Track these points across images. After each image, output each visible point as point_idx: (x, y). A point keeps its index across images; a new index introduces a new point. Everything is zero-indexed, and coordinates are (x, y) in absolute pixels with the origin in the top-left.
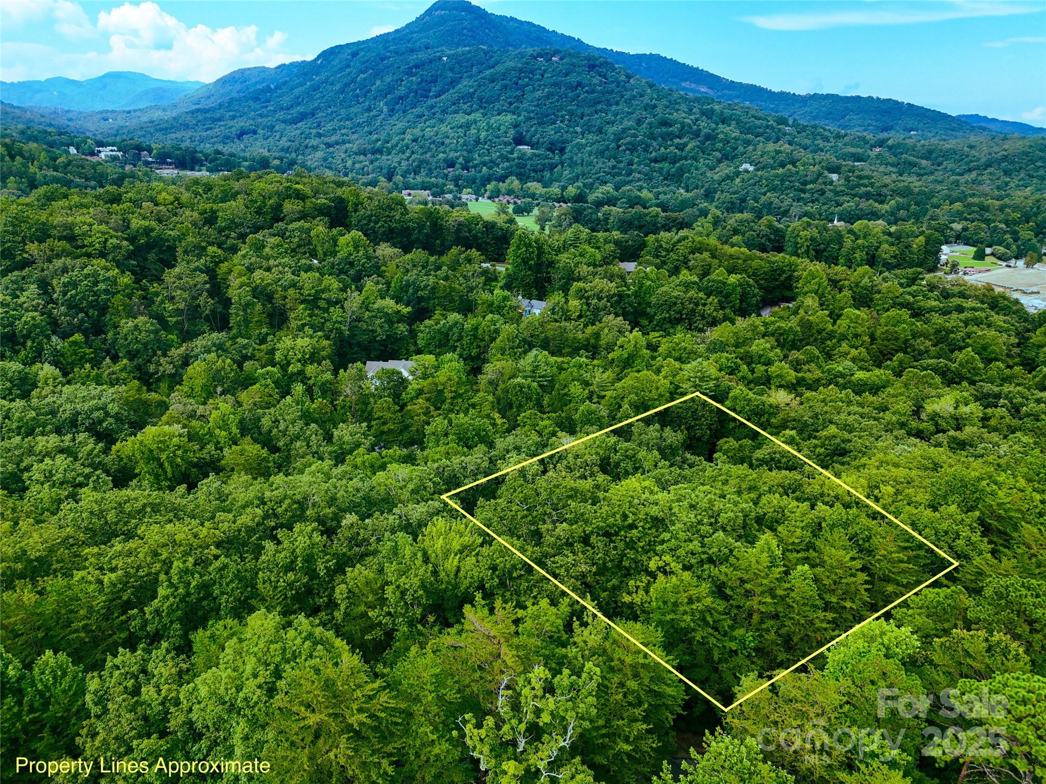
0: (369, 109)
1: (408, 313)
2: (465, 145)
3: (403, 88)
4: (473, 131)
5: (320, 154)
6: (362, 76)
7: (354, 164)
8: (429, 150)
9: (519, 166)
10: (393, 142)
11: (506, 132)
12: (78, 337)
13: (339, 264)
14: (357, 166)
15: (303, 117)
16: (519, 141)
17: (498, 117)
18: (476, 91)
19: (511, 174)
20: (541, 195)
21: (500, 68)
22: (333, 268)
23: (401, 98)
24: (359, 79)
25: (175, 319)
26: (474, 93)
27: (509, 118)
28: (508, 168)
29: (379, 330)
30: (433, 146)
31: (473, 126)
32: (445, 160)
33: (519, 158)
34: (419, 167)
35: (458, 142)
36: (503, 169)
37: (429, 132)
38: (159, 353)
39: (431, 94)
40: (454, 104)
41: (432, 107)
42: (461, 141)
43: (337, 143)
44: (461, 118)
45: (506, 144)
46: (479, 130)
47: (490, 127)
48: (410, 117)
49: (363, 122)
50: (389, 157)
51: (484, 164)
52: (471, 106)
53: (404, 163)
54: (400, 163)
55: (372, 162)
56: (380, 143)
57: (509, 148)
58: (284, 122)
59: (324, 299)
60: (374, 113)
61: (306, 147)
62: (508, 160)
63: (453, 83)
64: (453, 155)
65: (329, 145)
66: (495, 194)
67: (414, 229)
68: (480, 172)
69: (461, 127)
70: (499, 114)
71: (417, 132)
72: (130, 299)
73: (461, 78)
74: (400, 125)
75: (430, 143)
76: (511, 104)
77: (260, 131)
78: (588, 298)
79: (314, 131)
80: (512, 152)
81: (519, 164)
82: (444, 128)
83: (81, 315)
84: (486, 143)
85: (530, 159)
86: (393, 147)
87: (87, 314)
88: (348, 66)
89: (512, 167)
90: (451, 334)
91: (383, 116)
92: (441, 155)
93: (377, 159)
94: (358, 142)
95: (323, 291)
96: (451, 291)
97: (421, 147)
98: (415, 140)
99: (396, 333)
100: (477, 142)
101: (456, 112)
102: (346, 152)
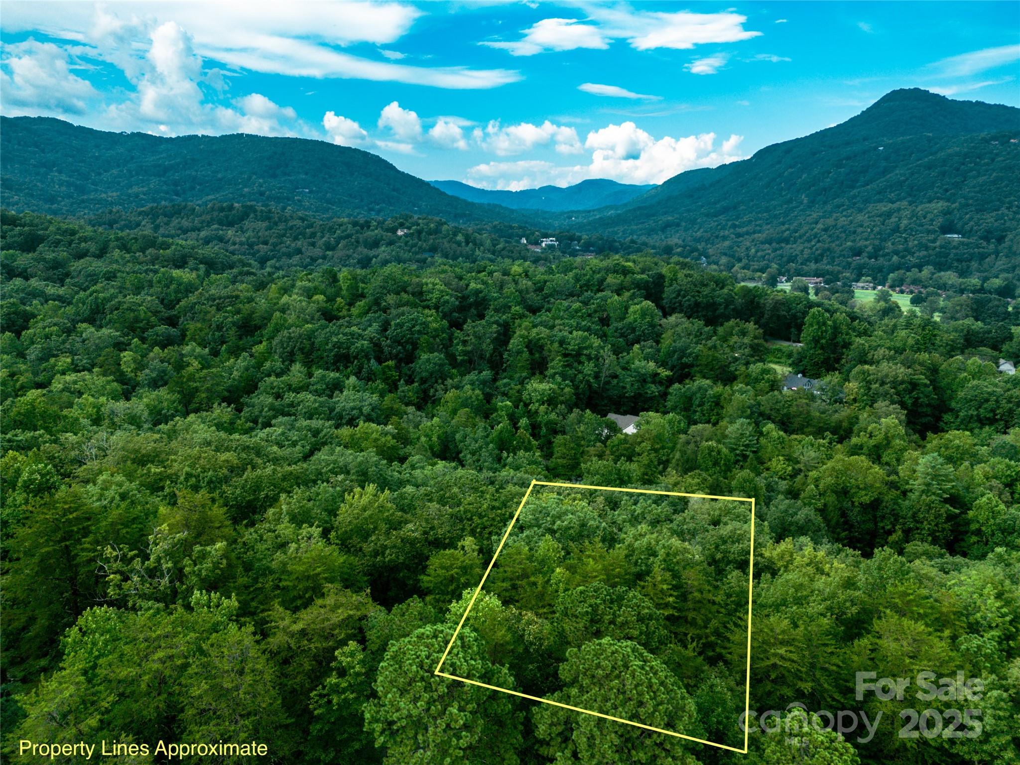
0: (790, 201)
1: (667, 376)
2: (879, 233)
3: (828, 180)
4: (894, 219)
5: (727, 243)
6: (790, 170)
7: (757, 252)
8: (838, 238)
9: (939, 255)
10: (802, 231)
11: (932, 220)
12: (391, 363)
13: (621, 329)
14: (759, 254)
15: (725, 210)
16: (948, 229)
17: (927, 205)
18: (907, 179)
19: (928, 263)
20: (952, 286)
21: (942, 155)
22: (616, 331)
23: (825, 189)
24: (786, 174)
25: (461, 358)
26: (904, 181)
27: (941, 205)
28: (925, 256)
29: (628, 386)
30: (843, 235)
31: (895, 214)
32: (851, 248)
33: (941, 247)
34: (822, 255)
35: (872, 231)
36: (918, 257)
37: (842, 221)
38: (440, 381)
39: (859, 184)
40: (879, 193)
41: (855, 197)
42: (876, 229)
43: (748, 233)
44: (884, 207)
45: (929, 232)
46: (900, 219)
47: (914, 215)
48: (829, 207)
49: (780, 214)
50: (794, 246)
51: (896, 253)
52: (899, 195)
53: (807, 251)
54: (803, 251)
55: (775, 250)
56: (788, 232)
57: (932, 237)
58: (707, 215)
59: (586, 355)
60: (794, 204)
61: (717, 237)
62: (927, 248)
63: (885, 172)
64: (862, 243)
65: (739, 235)
66: (897, 283)
67: (720, 304)
68: (890, 260)
69: (880, 216)
70: (930, 202)
71: (830, 222)
72: (435, 339)
73: (896, 167)
74: (815, 215)
75: (841, 233)
76: (947, 190)
77: (683, 224)
78: (869, 382)
79: (730, 223)
80: (934, 241)
81: (940, 252)
82: (860, 217)
83: (400, 347)
84: (905, 230)
85: (955, 248)
86: (800, 237)
87: (404, 348)
88: (779, 162)
89: (930, 256)
90: (694, 398)
91: (802, 207)
92: (849, 244)
93: (782, 248)
94: (768, 231)
95: (586, 348)
96: (713, 360)
97: (830, 236)
98: (825, 230)
99: (647, 393)
100: (896, 230)
101: (880, 201)
102: (753, 241)
